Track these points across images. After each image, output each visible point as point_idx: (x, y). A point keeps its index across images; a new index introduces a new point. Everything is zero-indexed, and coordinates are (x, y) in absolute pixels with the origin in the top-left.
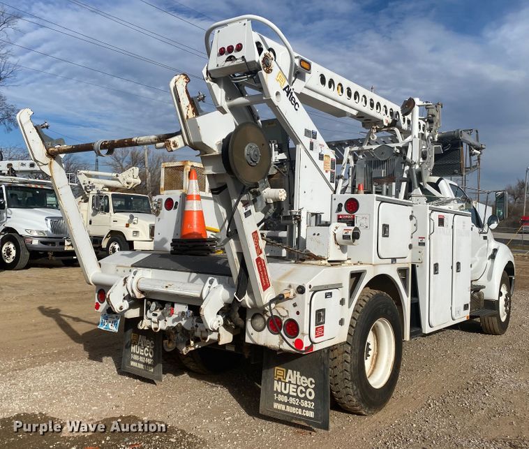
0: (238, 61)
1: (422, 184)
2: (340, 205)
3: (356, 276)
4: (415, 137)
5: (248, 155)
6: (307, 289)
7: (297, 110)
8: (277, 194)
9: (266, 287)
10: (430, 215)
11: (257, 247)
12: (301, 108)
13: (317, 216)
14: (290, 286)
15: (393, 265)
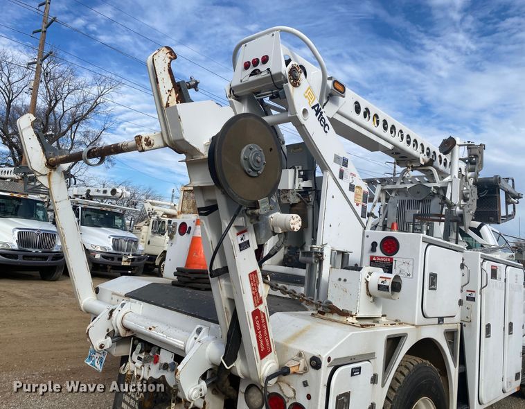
0: (262, 74)
1: (463, 228)
2: (374, 244)
3: (394, 342)
4: (455, 177)
5: (245, 159)
6: (324, 363)
7: (326, 132)
8: (287, 221)
9: (264, 354)
10: (482, 264)
11: (256, 295)
12: (332, 130)
13: (344, 255)
14: (300, 355)
15: (440, 326)
